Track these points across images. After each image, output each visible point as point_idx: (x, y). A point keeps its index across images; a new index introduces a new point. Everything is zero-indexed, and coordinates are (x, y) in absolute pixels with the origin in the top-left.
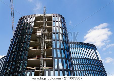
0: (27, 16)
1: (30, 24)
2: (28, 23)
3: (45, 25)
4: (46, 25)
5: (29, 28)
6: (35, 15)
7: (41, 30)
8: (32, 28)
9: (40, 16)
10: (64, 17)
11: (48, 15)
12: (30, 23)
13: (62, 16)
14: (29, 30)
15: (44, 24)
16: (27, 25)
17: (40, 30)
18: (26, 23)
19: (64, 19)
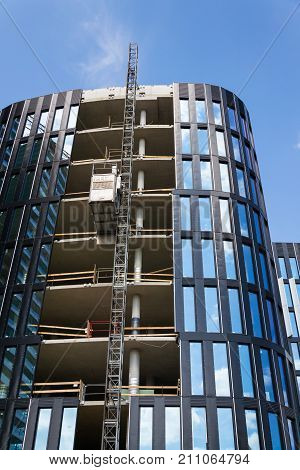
0: (34, 101)
1: (52, 146)
2: (39, 138)
3: (136, 151)
4: (142, 150)
5: (49, 167)
6: (78, 93)
7: (114, 169)
8: (63, 165)
9: (106, 97)
10: (241, 104)
11: (153, 92)
12: (55, 140)
13: (229, 95)
14: (46, 178)
15: (131, 145)
16: (36, 147)
17: (110, 171)
18: (30, 141)
19: (243, 114)
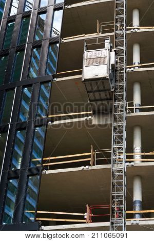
2: (27, 16)
4: (136, 21)
7: (107, 43)
15: (124, 16)
17: (103, 46)
18: (18, 20)
